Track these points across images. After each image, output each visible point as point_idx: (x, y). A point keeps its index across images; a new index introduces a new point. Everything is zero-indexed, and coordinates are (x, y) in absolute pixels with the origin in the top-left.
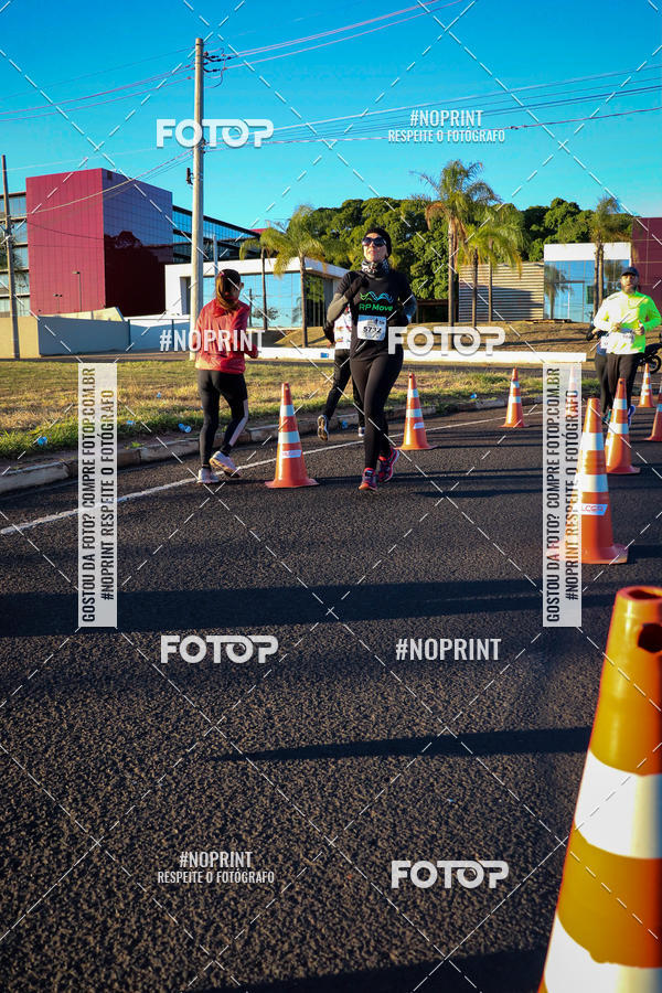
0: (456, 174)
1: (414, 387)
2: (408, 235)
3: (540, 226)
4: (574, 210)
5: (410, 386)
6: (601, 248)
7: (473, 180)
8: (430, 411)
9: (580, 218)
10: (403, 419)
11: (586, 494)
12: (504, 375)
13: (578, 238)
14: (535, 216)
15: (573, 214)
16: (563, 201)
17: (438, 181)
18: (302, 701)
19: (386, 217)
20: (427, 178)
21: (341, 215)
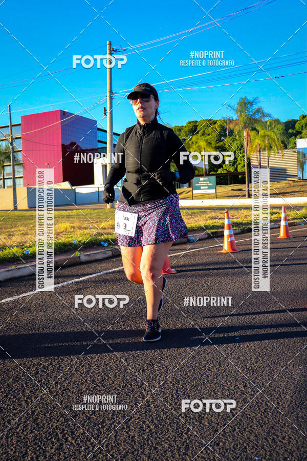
0: (245, 104)
1: (228, 218)
2: (222, 138)
3: (294, 130)
5: (226, 217)
7: (255, 107)
8: (237, 231)
10: (223, 236)
12: (278, 210)
14: (290, 124)
16: (306, 116)
17: (236, 107)
19: (210, 129)
20: (231, 107)
21: (186, 129)
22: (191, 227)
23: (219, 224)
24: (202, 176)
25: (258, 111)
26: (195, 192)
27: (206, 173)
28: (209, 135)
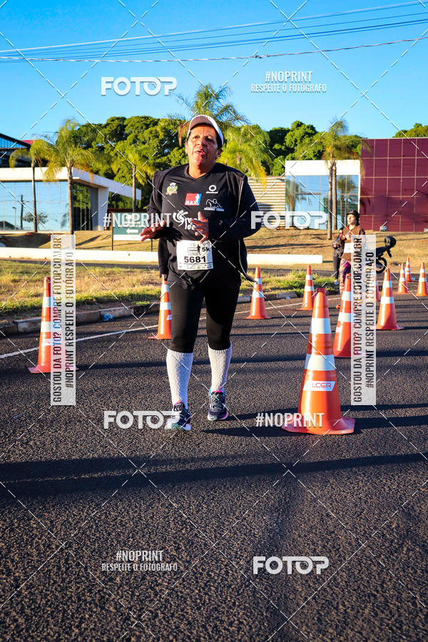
0: (207, 96)
2: (166, 151)
3: (282, 145)
4: (311, 132)
6: (334, 164)
7: (223, 102)
9: (316, 139)
10: (157, 312)
11: (315, 372)
13: (315, 156)
14: (278, 136)
15: (310, 135)
16: (302, 124)
17: (192, 101)
18: (51, 568)
19: (146, 134)
20: (183, 99)
21: (106, 131)
22: (107, 297)
23: (153, 293)
24: (130, 211)
25: (227, 109)
26: (116, 237)
27: (136, 207)
28: (144, 143)
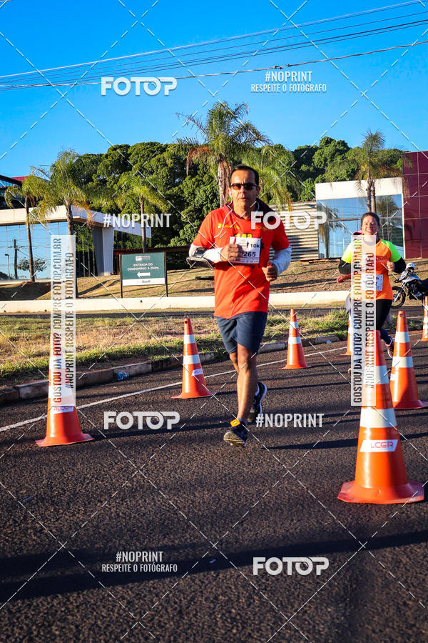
0: (221, 116)
1: (190, 332)
2: (177, 180)
3: (310, 166)
4: (343, 148)
5: (186, 331)
6: (372, 184)
7: (241, 121)
8: (208, 357)
9: (349, 156)
10: (179, 366)
11: (374, 430)
12: (283, 317)
13: (348, 176)
14: (303, 156)
15: (342, 152)
16: (331, 140)
17: (205, 123)
19: (153, 162)
20: (194, 121)
21: (108, 162)
22: (120, 352)
23: (172, 344)
24: (139, 251)
25: (246, 128)
26: (125, 282)
27: (146, 246)
28: (151, 173)
